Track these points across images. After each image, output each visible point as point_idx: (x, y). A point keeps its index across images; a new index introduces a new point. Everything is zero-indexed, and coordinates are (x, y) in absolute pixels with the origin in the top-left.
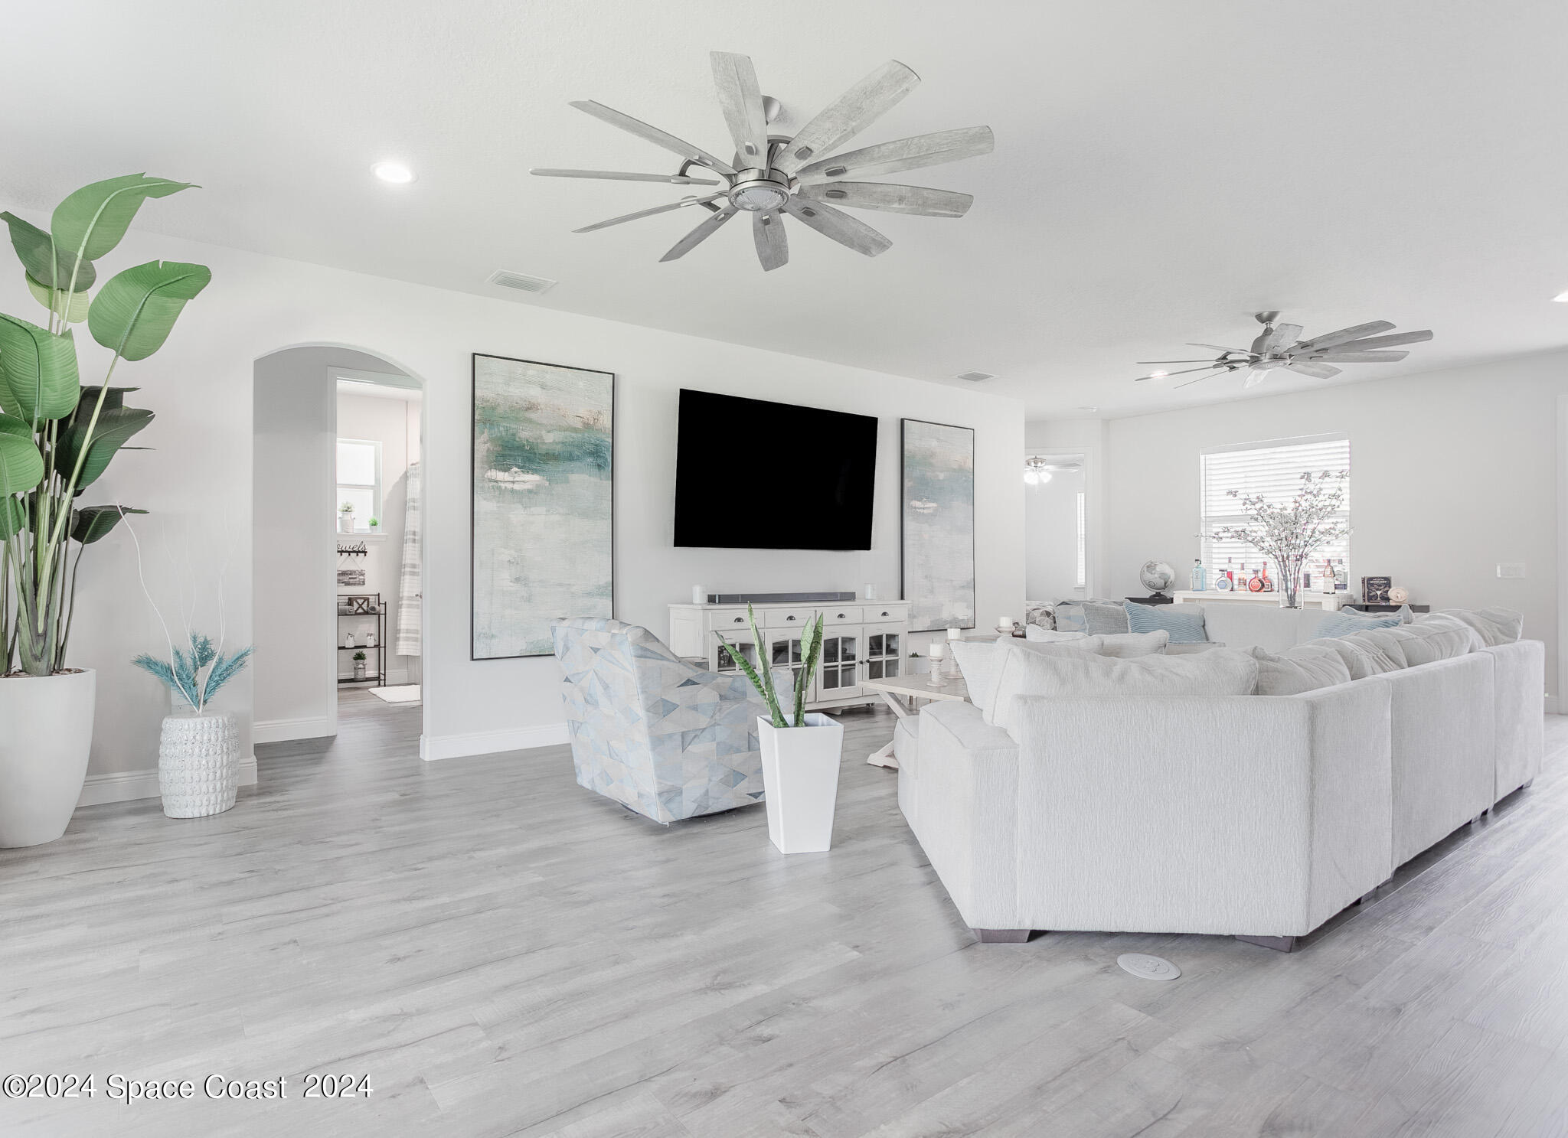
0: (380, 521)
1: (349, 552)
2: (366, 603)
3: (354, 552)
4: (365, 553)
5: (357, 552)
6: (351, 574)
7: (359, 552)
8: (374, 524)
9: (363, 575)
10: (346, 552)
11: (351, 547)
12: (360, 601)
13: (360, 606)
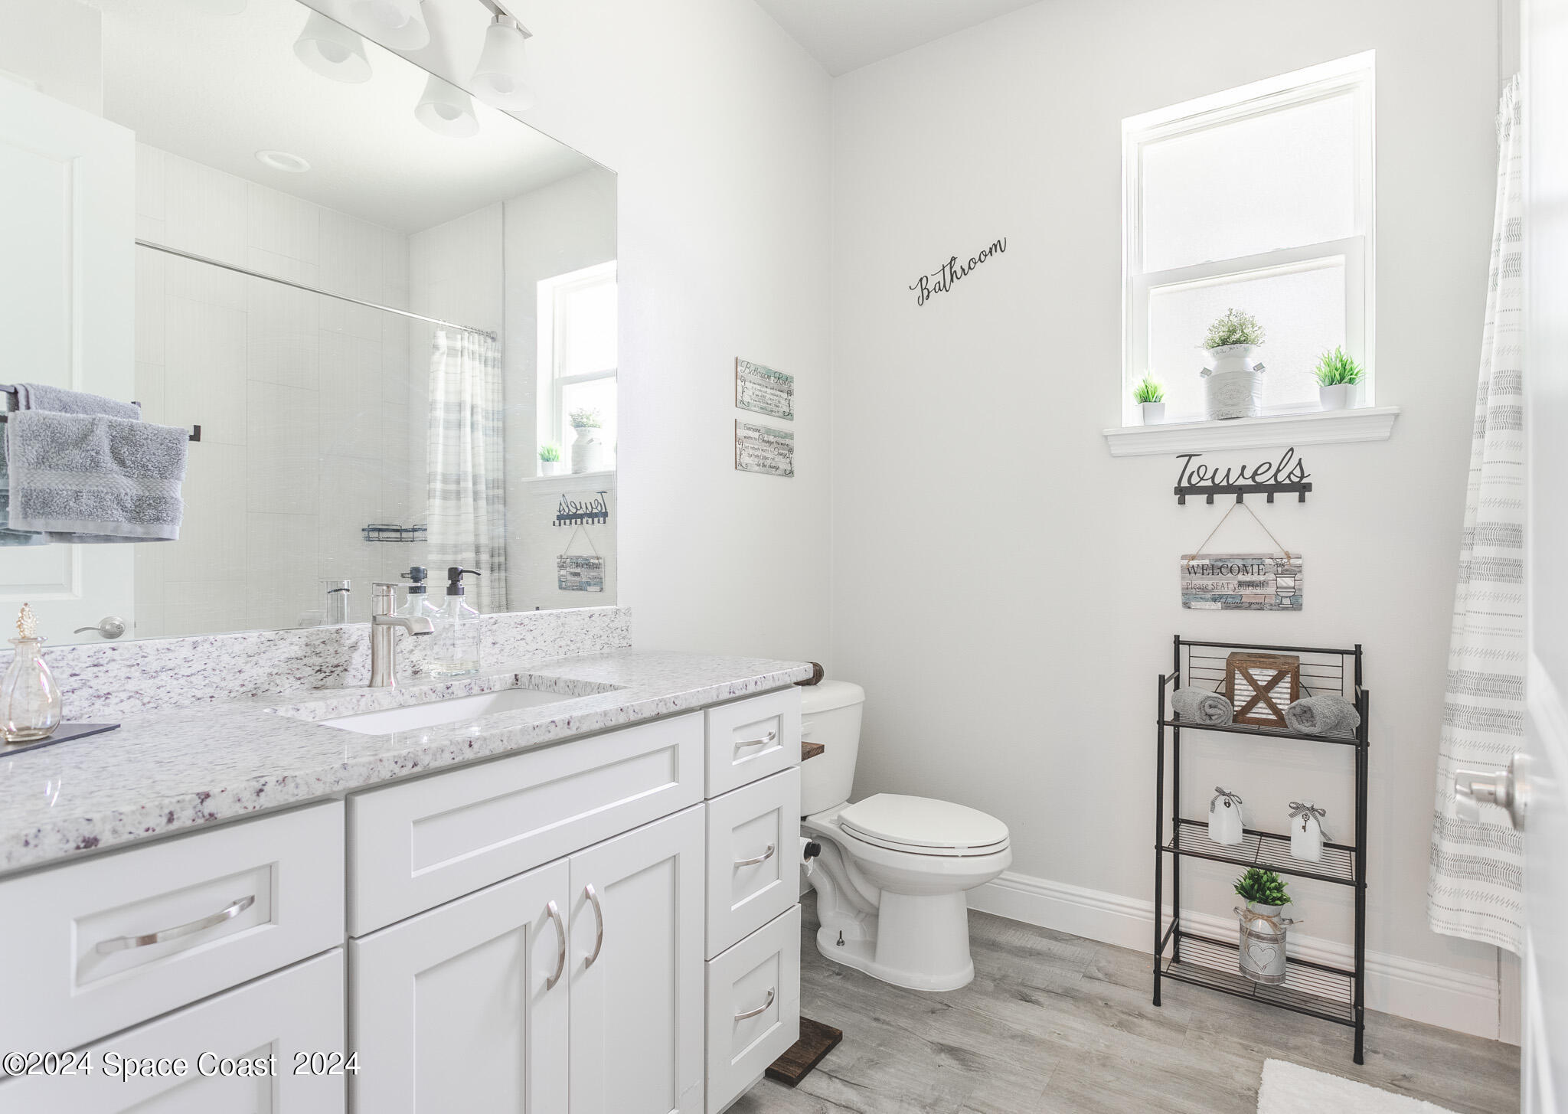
0: (1364, 362)
1: (1240, 491)
2: (1285, 685)
3: (1258, 488)
4: (1302, 489)
5: (1271, 490)
6: (1245, 569)
7: (1280, 487)
8: (1341, 376)
9: (1294, 572)
10: (1229, 489)
11: (1248, 473)
12: (1262, 676)
13: (1262, 693)
